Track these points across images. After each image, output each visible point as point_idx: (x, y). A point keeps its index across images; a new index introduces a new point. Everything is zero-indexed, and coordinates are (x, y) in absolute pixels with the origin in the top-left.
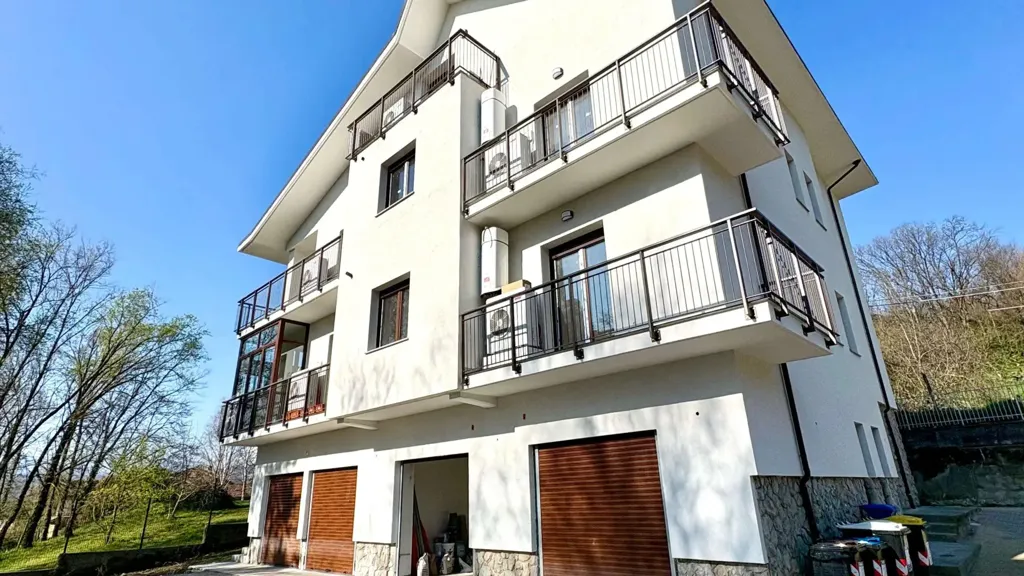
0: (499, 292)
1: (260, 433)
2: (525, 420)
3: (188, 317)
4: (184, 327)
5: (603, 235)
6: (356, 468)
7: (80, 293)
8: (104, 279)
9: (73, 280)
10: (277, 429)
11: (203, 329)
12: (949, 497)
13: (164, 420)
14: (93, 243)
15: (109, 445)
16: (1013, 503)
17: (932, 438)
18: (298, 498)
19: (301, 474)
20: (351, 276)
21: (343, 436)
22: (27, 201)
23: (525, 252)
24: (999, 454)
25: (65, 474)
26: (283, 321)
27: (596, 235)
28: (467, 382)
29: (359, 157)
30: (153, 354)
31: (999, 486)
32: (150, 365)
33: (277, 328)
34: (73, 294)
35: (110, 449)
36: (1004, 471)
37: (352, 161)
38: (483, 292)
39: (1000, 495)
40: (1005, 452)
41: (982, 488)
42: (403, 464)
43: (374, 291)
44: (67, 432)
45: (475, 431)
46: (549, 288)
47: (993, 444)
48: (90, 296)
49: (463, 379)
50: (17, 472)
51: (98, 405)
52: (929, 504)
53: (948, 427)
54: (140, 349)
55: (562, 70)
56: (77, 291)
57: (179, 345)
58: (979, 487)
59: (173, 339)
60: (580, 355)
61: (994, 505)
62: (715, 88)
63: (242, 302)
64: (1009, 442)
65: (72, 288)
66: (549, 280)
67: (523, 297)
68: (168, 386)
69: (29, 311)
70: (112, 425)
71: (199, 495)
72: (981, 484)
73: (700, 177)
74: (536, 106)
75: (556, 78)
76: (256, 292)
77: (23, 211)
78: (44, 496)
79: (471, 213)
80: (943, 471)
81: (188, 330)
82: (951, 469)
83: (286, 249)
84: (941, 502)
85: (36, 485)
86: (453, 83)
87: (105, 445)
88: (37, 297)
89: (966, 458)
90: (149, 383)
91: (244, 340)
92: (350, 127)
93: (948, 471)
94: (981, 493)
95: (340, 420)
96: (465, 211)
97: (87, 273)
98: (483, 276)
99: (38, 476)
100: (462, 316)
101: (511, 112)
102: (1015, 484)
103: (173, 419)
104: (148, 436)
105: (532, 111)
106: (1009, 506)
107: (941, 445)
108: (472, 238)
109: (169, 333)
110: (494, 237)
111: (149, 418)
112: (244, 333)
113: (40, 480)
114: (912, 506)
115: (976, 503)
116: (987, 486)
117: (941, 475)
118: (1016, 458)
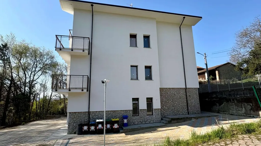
12: (224, 111)
16: (237, 114)
17: (222, 94)
24: (235, 100)
31: (234, 109)
36: (236, 105)
39: (234, 111)
40: (237, 99)
41: (231, 109)
47: (235, 97)
52: (219, 113)
58: (230, 109)
61: (233, 115)
64: (239, 96)
80: (223, 104)
82: (225, 103)
84: (222, 113)
89: (228, 101)
93: (224, 104)
94: (231, 111)
102: (238, 109)
107: (224, 96)
114: (188, 114)
115: (229, 113)
116: (232, 109)
117: (222, 105)
118: (239, 101)
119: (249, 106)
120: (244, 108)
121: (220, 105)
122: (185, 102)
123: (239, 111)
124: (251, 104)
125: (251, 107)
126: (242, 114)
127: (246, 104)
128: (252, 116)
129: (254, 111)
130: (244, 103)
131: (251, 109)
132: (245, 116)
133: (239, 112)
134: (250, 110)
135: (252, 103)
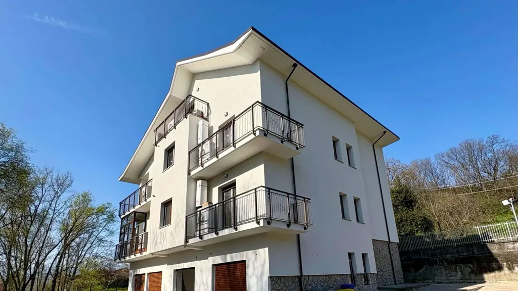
0: (201, 207)
1: (128, 258)
2: (211, 255)
3: (108, 203)
4: (107, 208)
5: (235, 185)
6: (161, 272)
7: (60, 195)
8: (69, 189)
9: (57, 190)
10: (133, 257)
11: (115, 209)
12: (424, 279)
13: (103, 249)
14: (62, 174)
15: (80, 261)
16: (448, 282)
17: (419, 254)
18: (144, 281)
19: (144, 274)
20: (155, 196)
21: (154, 260)
22: (31, 162)
23: (213, 189)
24: (445, 261)
25: (63, 274)
26: (135, 212)
27: (233, 185)
28: (188, 242)
29: (158, 145)
30: (95, 221)
31: (443, 275)
32: (94, 226)
33: (133, 215)
34: (57, 196)
35: (81, 262)
36: (446, 268)
37: (156, 147)
38: (197, 206)
39: (443, 278)
40: (447, 260)
42: (177, 271)
43: (162, 204)
44: (61, 255)
45: (197, 259)
46: (222, 204)
47: (443, 257)
48: (65, 196)
49: (186, 241)
50: (43, 272)
51: (73, 244)
53: (426, 249)
54: (90, 218)
55: (227, 113)
56: (59, 195)
57: (105, 217)
58: (436, 275)
59: (103, 213)
60: (217, 234)
61: (441, 283)
62: (258, 136)
63: (121, 203)
64: (449, 256)
65: (56, 193)
66: (222, 201)
67: (208, 209)
68: (103, 234)
69: (39, 206)
70: (80, 253)
71: (118, 281)
72: (437, 274)
73: (263, 165)
74: (219, 127)
75: (226, 116)
76: (125, 200)
77: (30, 168)
78: (54, 282)
79: (191, 175)
80: (422, 268)
81: (108, 209)
82: (426, 267)
83: (139, 178)
84: (421, 282)
85: (51, 278)
86: (187, 118)
87: (78, 260)
88: (41, 199)
89: (432, 263)
90: (94, 233)
91: (122, 219)
92: (154, 131)
93: (425, 269)
94: (436, 278)
95: (152, 254)
96: (189, 174)
97: (62, 185)
98: (197, 200)
99: (51, 274)
100: (186, 217)
101: (211, 129)
102: (450, 274)
103: (107, 248)
104: (96, 256)
105: (218, 129)
106: (447, 283)
107: (423, 257)
108: (193, 185)
109: (101, 211)
110: (200, 185)
111: (96, 249)
112: (122, 217)
113: (52, 276)
114: (396, 284)
115: (434, 282)
116: (439, 275)
117: (421, 270)
118: (451, 263)
119: (468, 269)
120: (459, 273)
121: (416, 271)
122: (390, 264)
123: (452, 276)
124: (471, 266)
125: (471, 270)
126: (456, 280)
127: (463, 266)
128: (473, 281)
129: (476, 275)
130: (459, 265)
131: (472, 272)
132: (461, 283)
133: (452, 278)
134: (470, 273)
135: (473, 264)
